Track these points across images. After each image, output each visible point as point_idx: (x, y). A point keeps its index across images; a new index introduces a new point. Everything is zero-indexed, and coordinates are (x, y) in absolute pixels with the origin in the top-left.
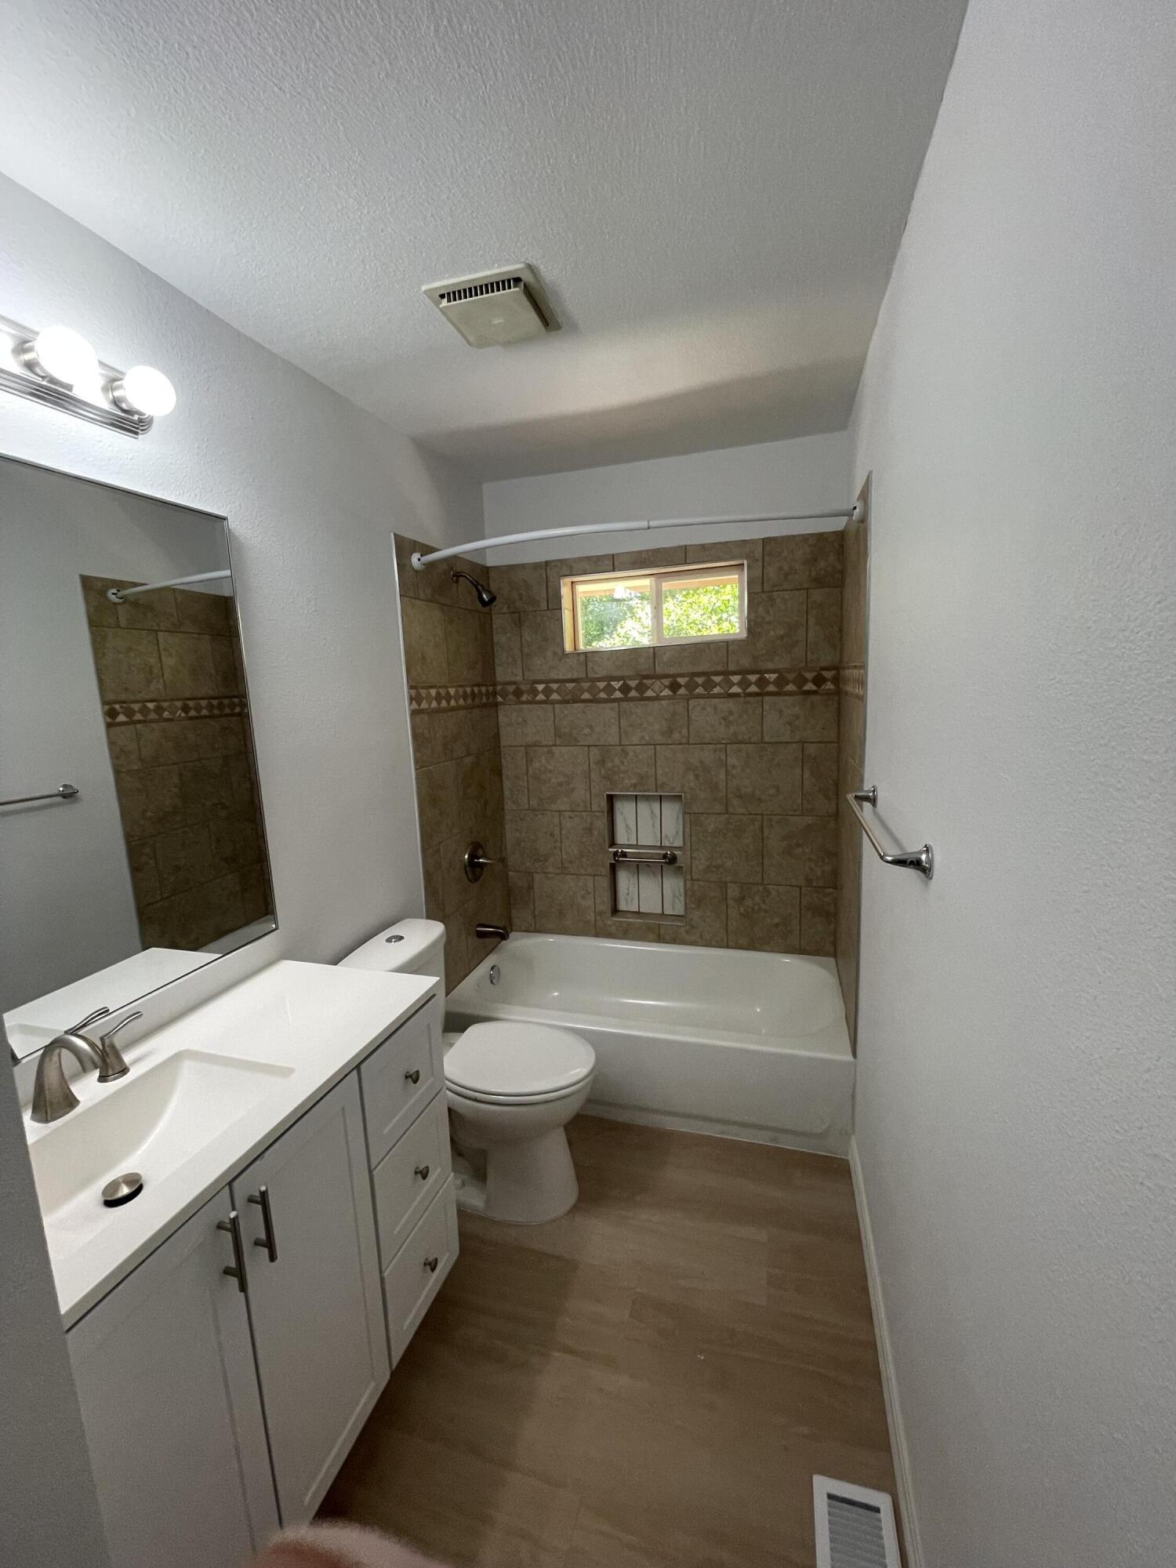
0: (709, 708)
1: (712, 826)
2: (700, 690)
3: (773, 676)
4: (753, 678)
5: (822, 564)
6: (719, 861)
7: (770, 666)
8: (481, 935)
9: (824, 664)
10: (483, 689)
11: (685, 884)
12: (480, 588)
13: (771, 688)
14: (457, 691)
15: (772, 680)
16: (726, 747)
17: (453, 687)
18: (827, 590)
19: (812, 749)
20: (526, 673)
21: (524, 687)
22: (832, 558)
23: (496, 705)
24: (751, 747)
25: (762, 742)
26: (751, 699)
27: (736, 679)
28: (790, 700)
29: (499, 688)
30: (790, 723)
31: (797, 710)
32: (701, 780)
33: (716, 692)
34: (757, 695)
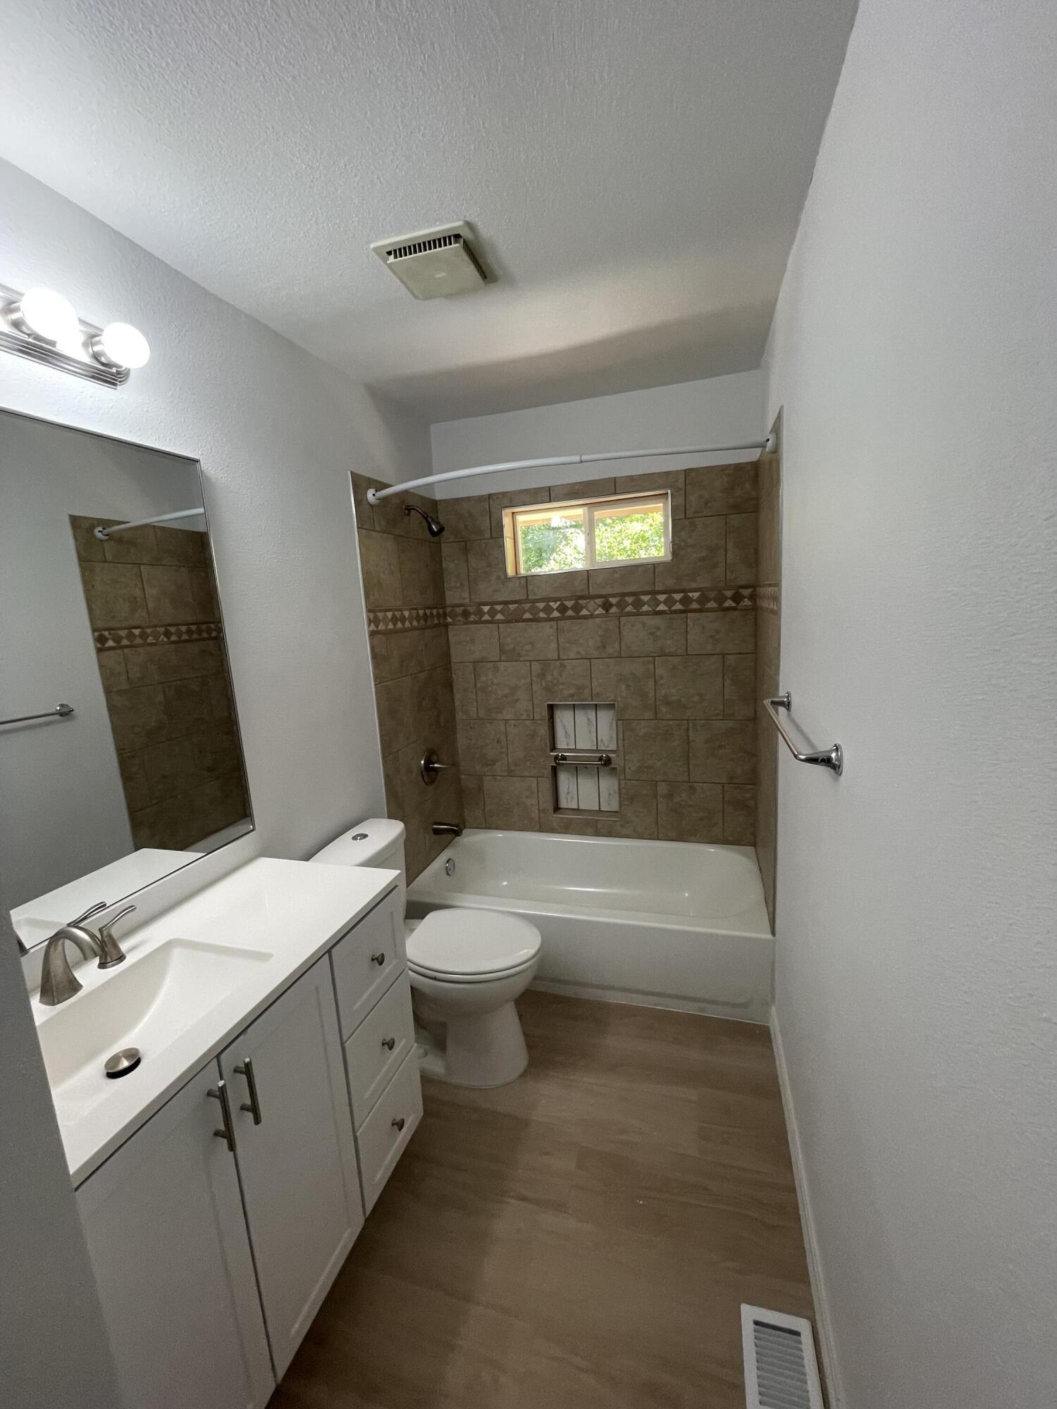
0: (638, 625)
1: (643, 731)
2: (630, 609)
3: (696, 595)
4: (678, 597)
5: (739, 492)
6: (650, 763)
7: (694, 585)
8: (437, 832)
9: (743, 583)
10: (435, 611)
11: (619, 783)
12: (430, 520)
13: (694, 606)
14: (410, 613)
15: (695, 598)
16: (654, 659)
17: (407, 610)
18: (744, 515)
19: (731, 660)
20: (472, 597)
21: (471, 609)
22: (748, 486)
23: (446, 625)
24: (676, 660)
25: (687, 655)
26: (676, 616)
27: (662, 597)
28: (711, 616)
29: (448, 610)
30: (712, 637)
31: (718, 625)
32: (632, 690)
33: (644, 610)
34: (681, 612)
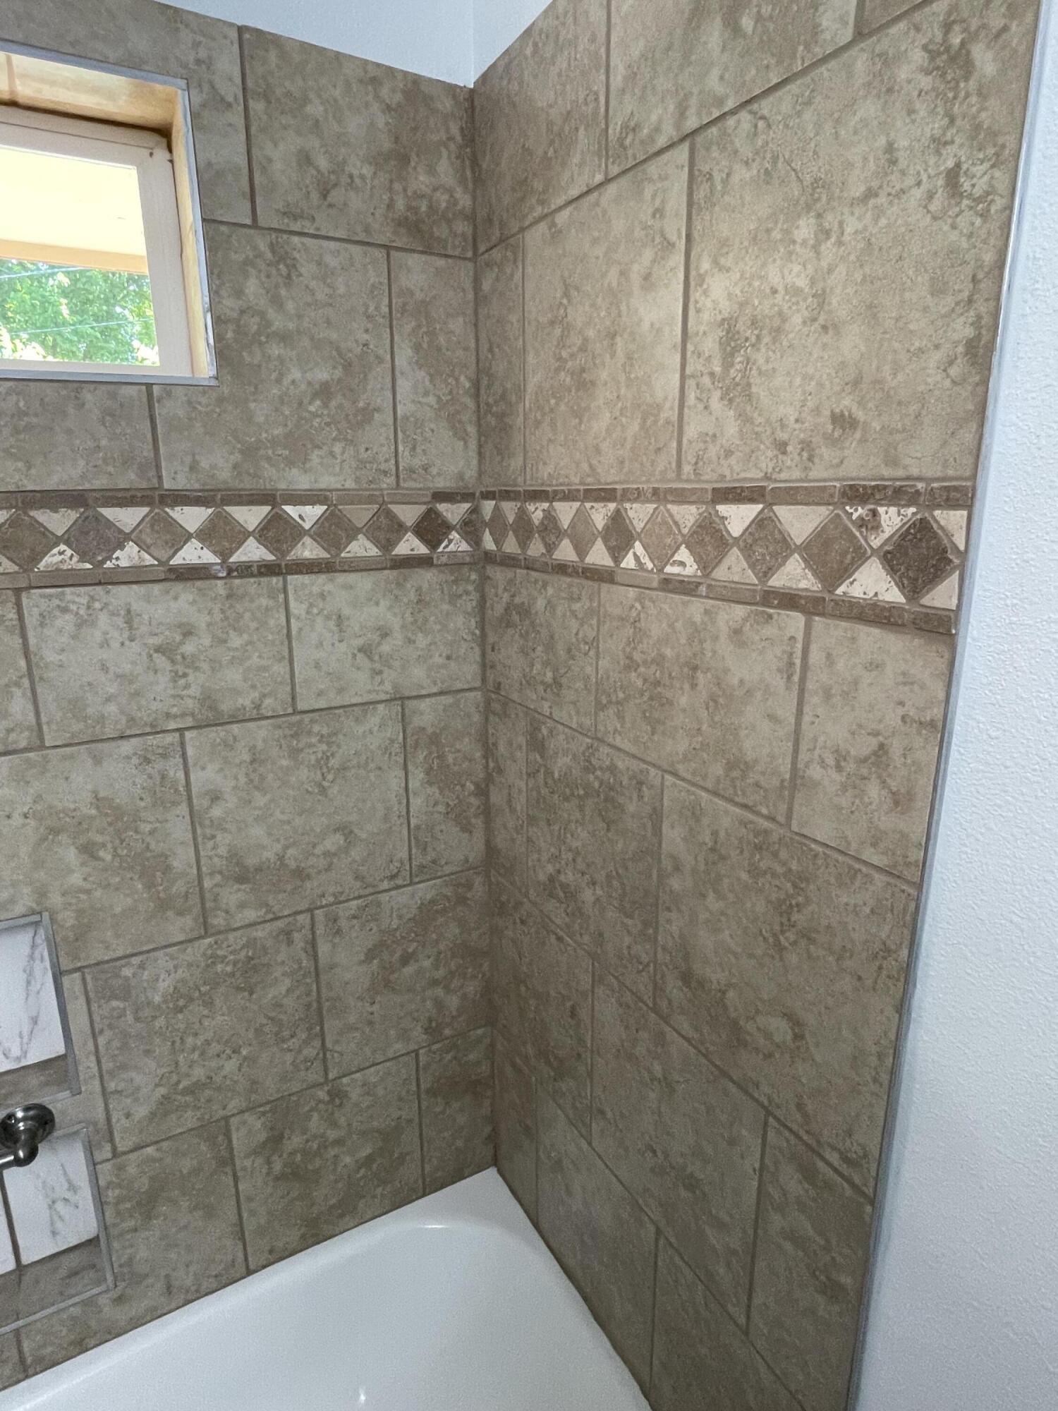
0: (103, 618)
1: (165, 984)
2: (60, 557)
3: (310, 514)
4: (251, 516)
5: (421, 180)
6: (199, 1073)
7: (302, 482)
9: (441, 484)
11: (93, 1164)
13: (308, 550)
15: (307, 526)
16: (182, 736)
18: (441, 262)
19: (426, 714)
22: (445, 170)
24: (261, 733)
25: (295, 712)
26: (251, 585)
27: (192, 517)
28: (364, 582)
30: (366, 650)
31: (382, 612)
32: (108, 857)
33: (124, 563)
34: (267, 570)
